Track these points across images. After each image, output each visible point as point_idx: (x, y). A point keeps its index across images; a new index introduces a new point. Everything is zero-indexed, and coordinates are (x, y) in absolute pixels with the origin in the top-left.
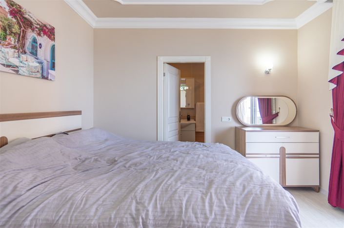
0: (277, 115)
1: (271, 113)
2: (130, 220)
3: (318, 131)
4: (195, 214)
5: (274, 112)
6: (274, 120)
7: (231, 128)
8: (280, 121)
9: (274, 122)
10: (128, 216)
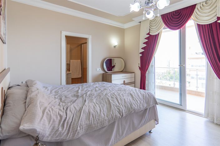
0: (114, 66)
1: (112, 65)
2: (118, 113)
3: (134, 73)
4: (135, 105)
5: (113, 65)
6: (113, 69)
7: (100, 74)
8: (116, 69)
9: (113, 70)
10: (116, 112)
